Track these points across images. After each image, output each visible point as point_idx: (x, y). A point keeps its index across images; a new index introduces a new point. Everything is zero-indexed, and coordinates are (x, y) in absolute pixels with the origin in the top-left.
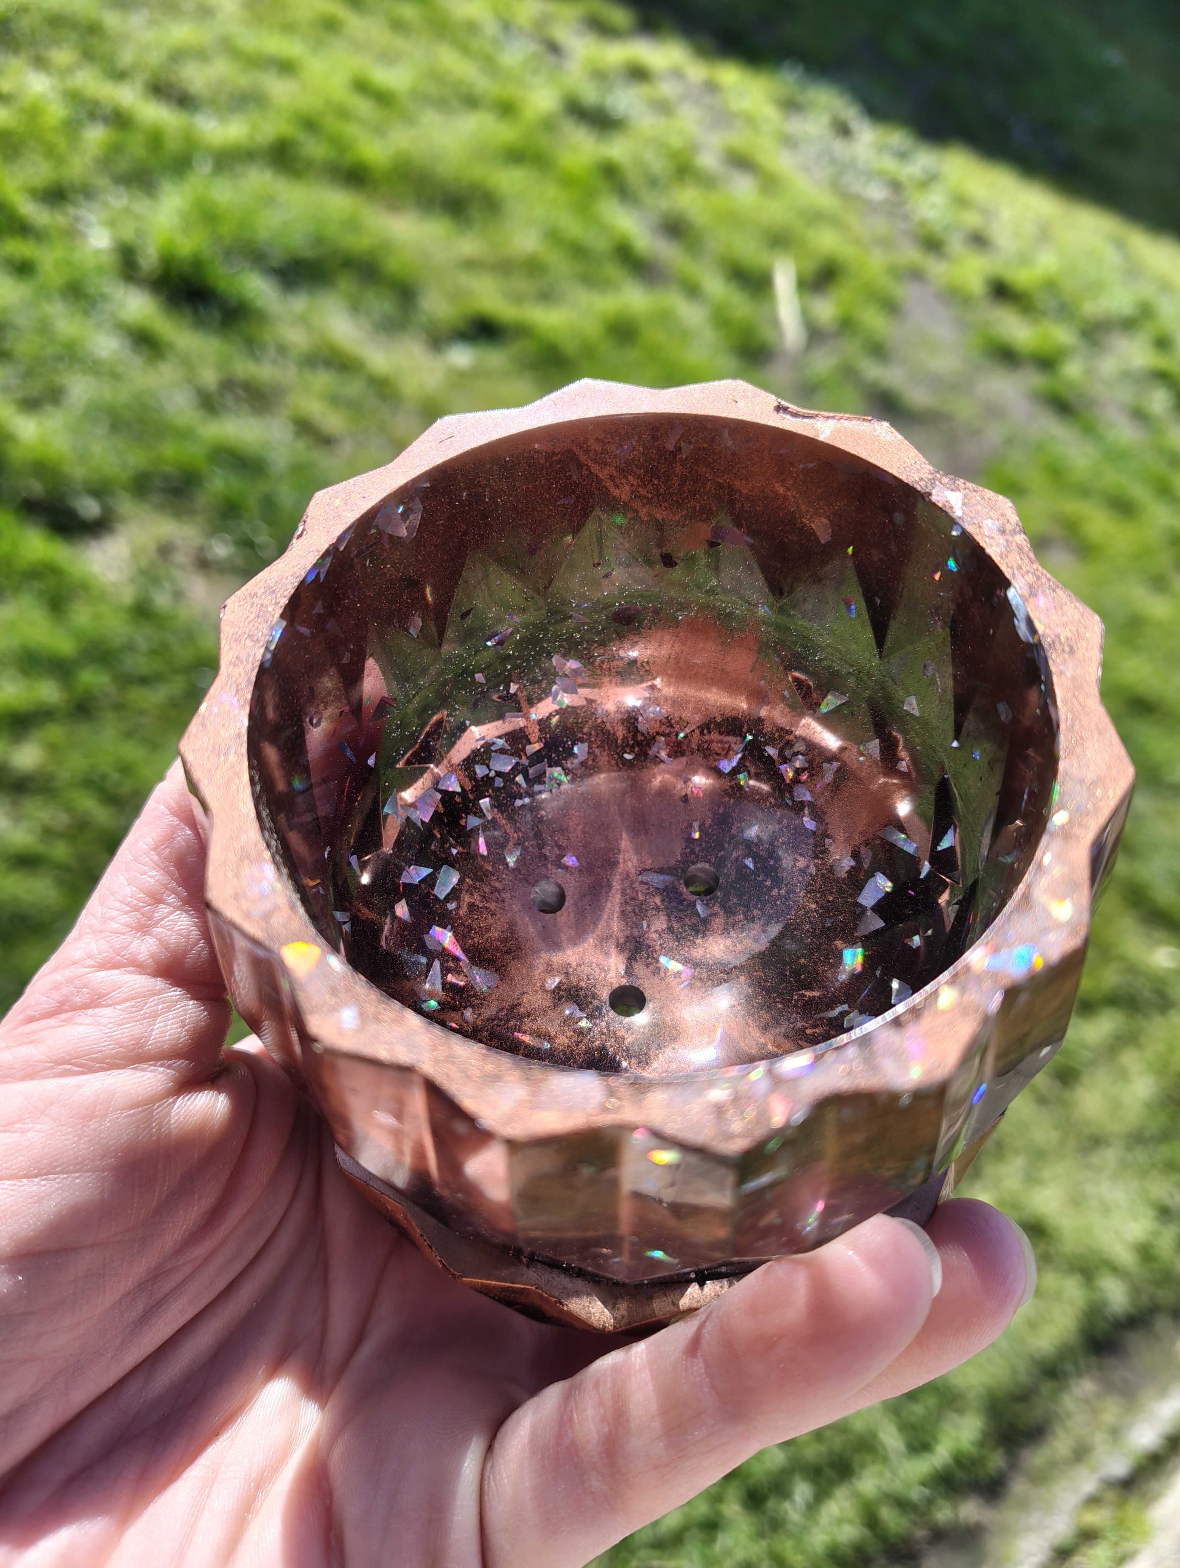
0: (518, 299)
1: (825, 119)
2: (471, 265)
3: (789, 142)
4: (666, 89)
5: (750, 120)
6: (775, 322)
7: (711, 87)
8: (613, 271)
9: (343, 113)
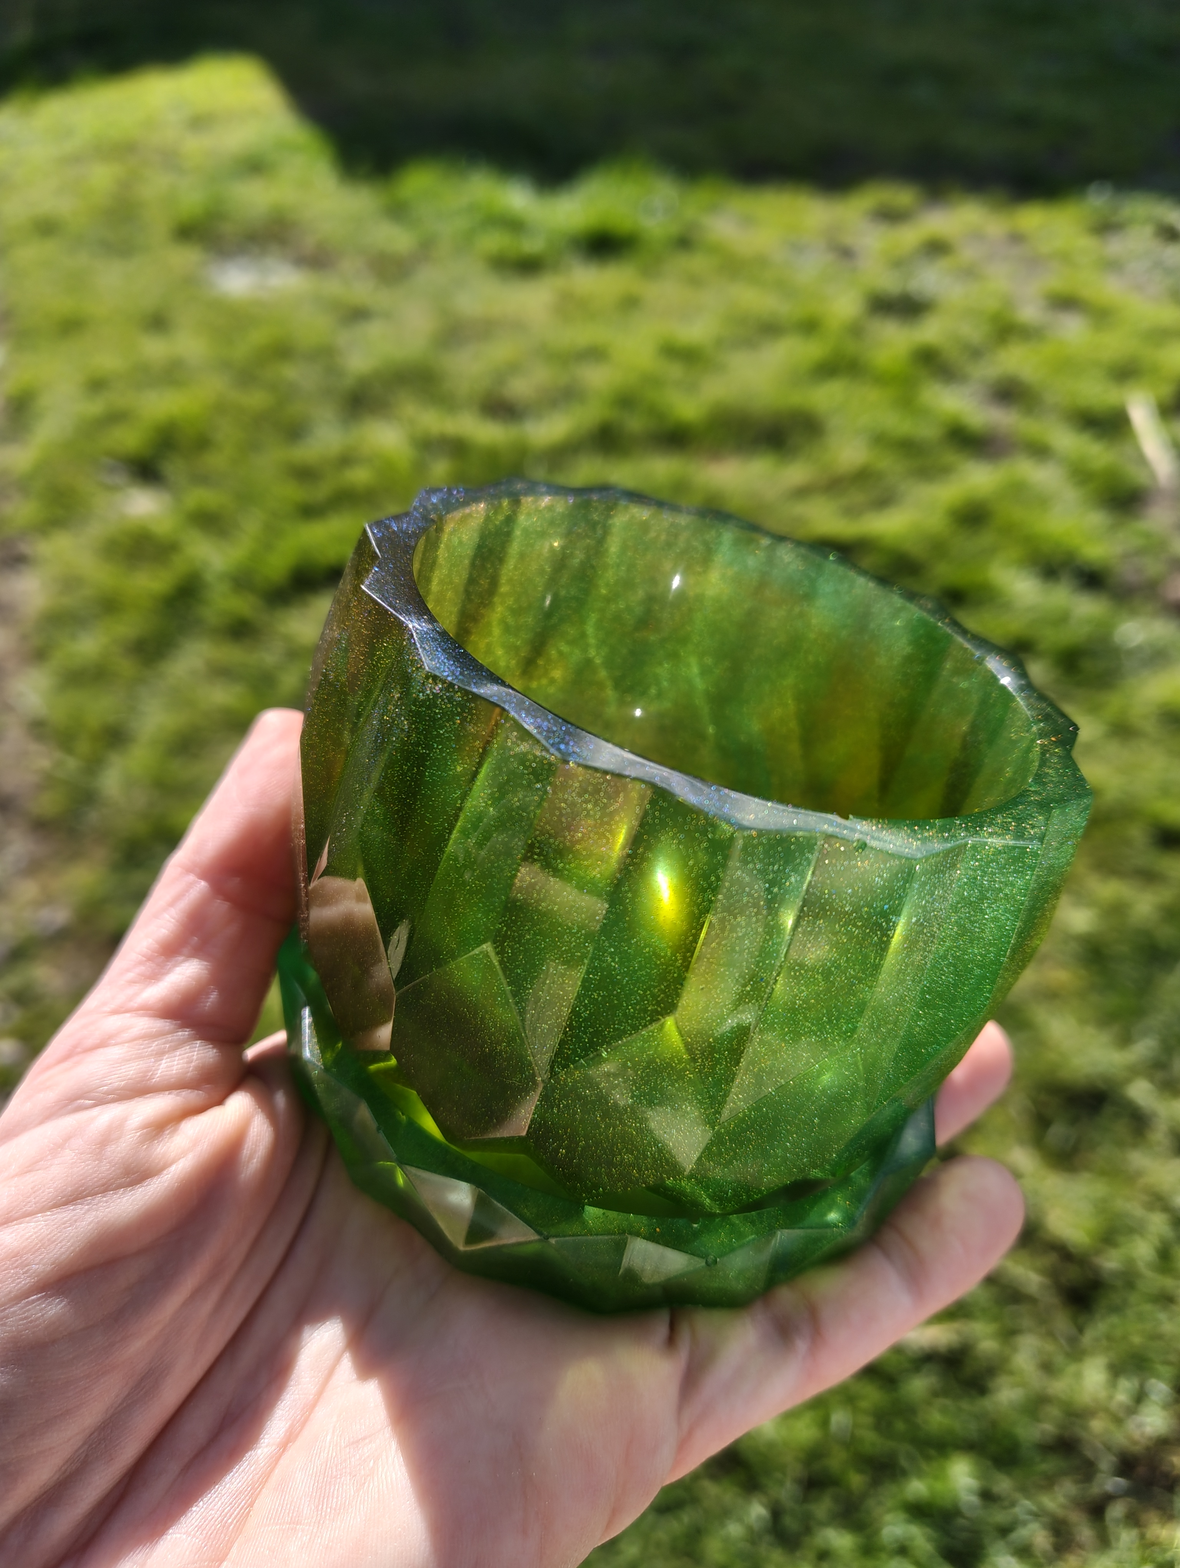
0: (852, 512)
1: (1148, 230)
2: (802, 492)
3: (1113, 266)
4: (967, 254)
5: (1065, 258)
6: (1141, 460)
7: (1016, 238)
8: (950, 457)
9: (653, 381)
